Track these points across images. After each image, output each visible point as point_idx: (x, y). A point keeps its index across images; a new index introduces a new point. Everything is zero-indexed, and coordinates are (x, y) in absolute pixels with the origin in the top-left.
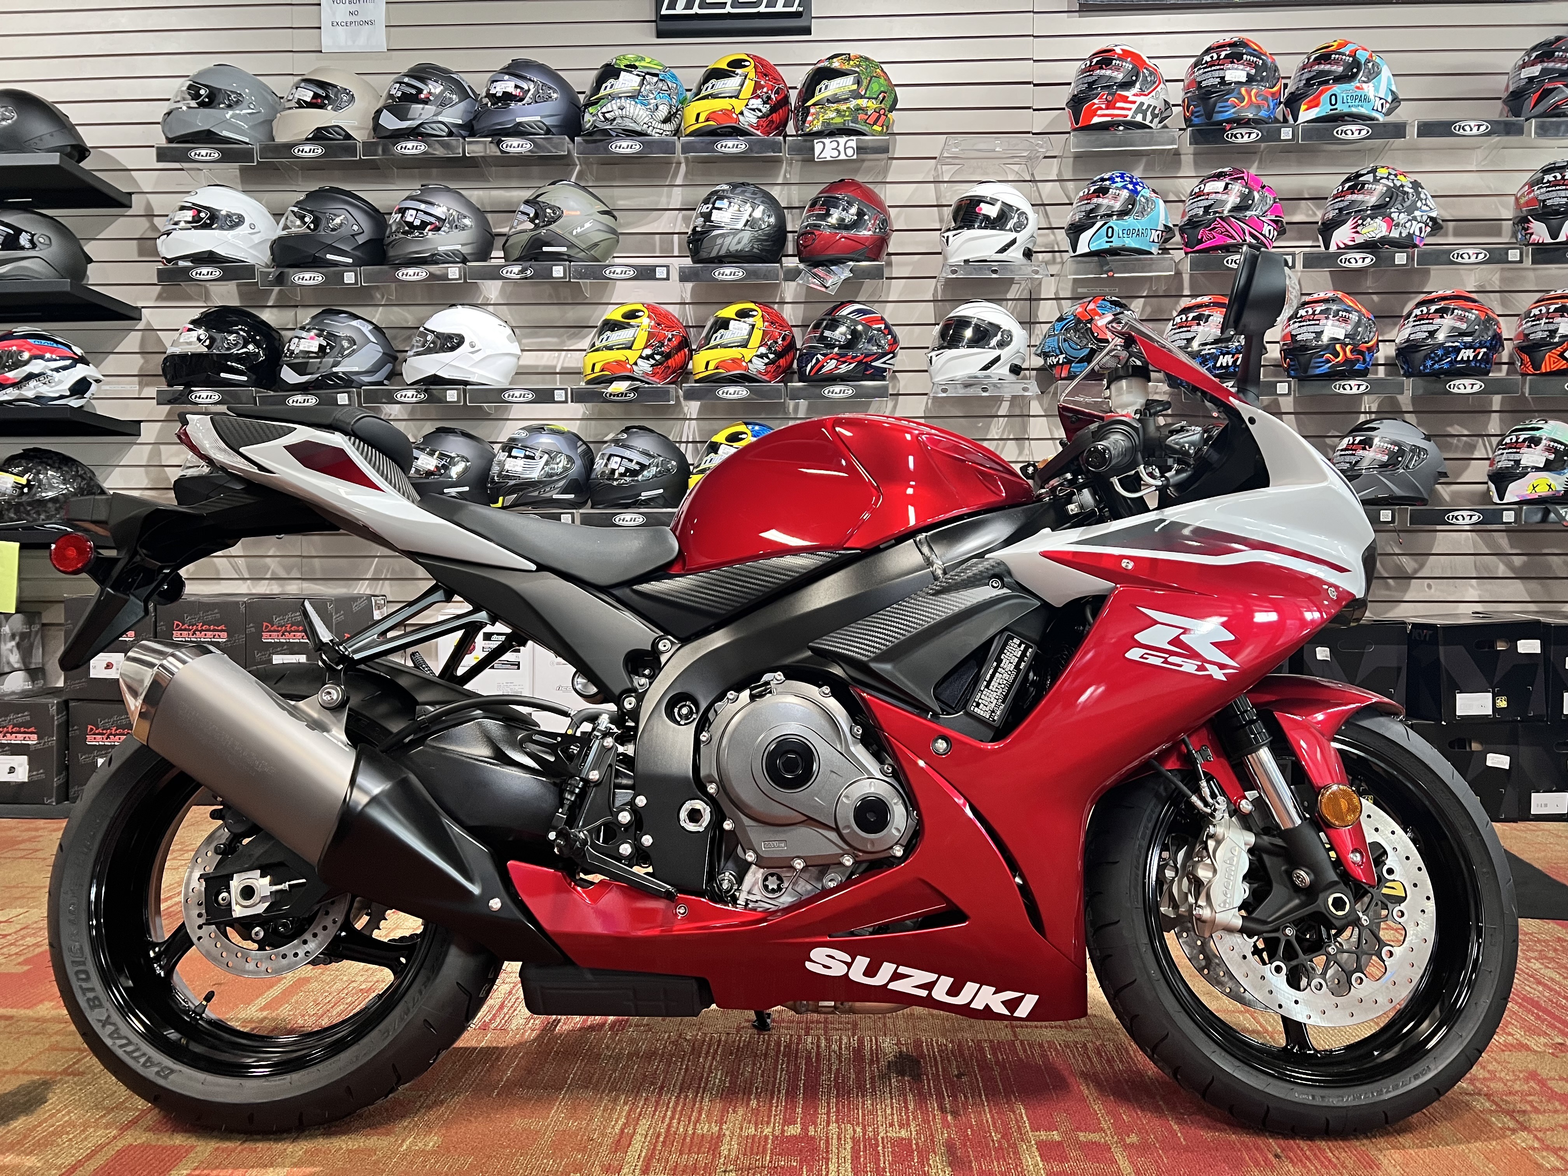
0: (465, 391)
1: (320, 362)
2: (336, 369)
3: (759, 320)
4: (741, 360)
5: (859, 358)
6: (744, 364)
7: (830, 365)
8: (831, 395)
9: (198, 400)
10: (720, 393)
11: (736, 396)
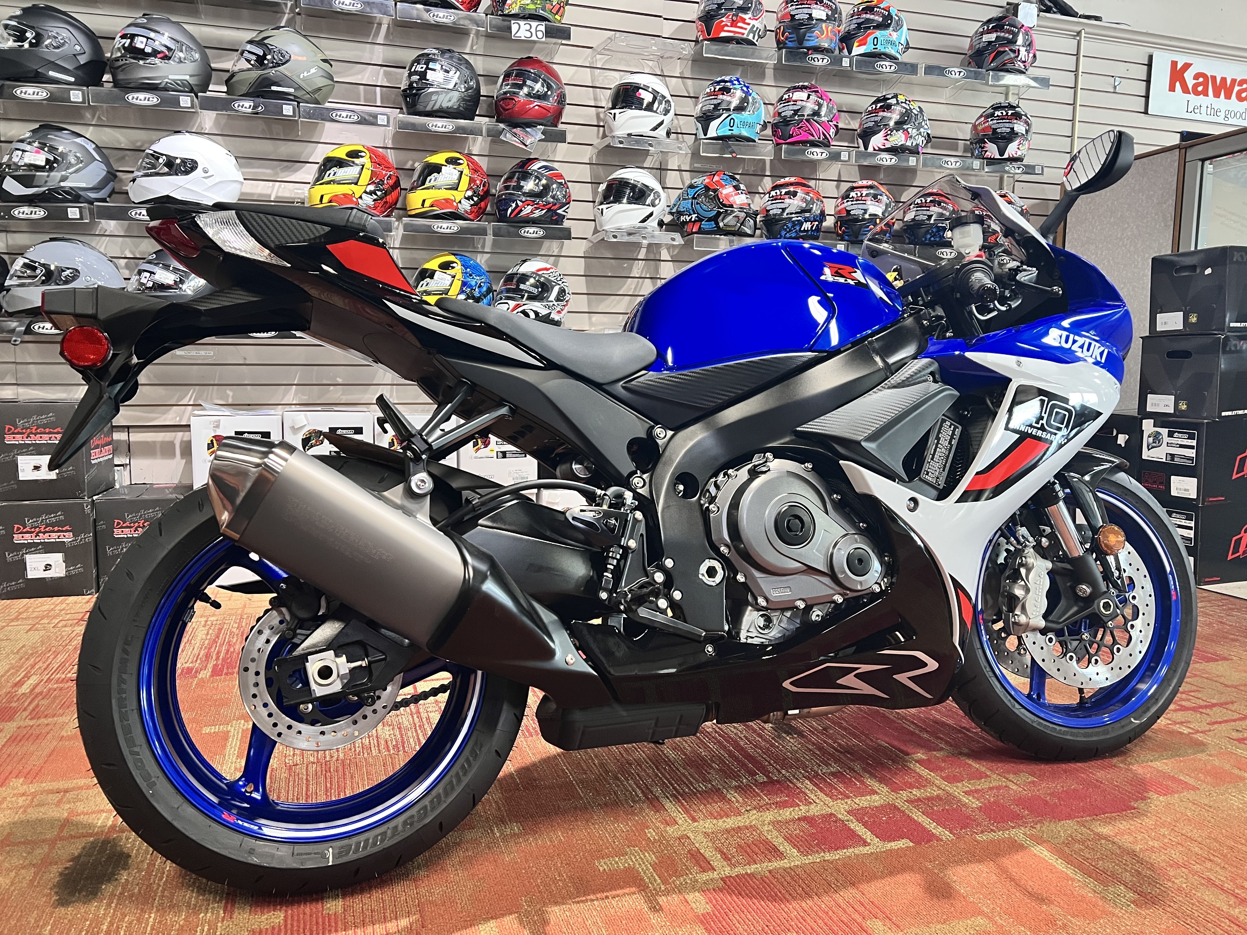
1: (48, 176)
2: (62, 184)
3: (465, 167)
4: (452, 201)
5: (549, 206)
6: (455, 204)
7: (527, 210)
8: (526, 234)
10: (435, 227)
11: (448, 231)
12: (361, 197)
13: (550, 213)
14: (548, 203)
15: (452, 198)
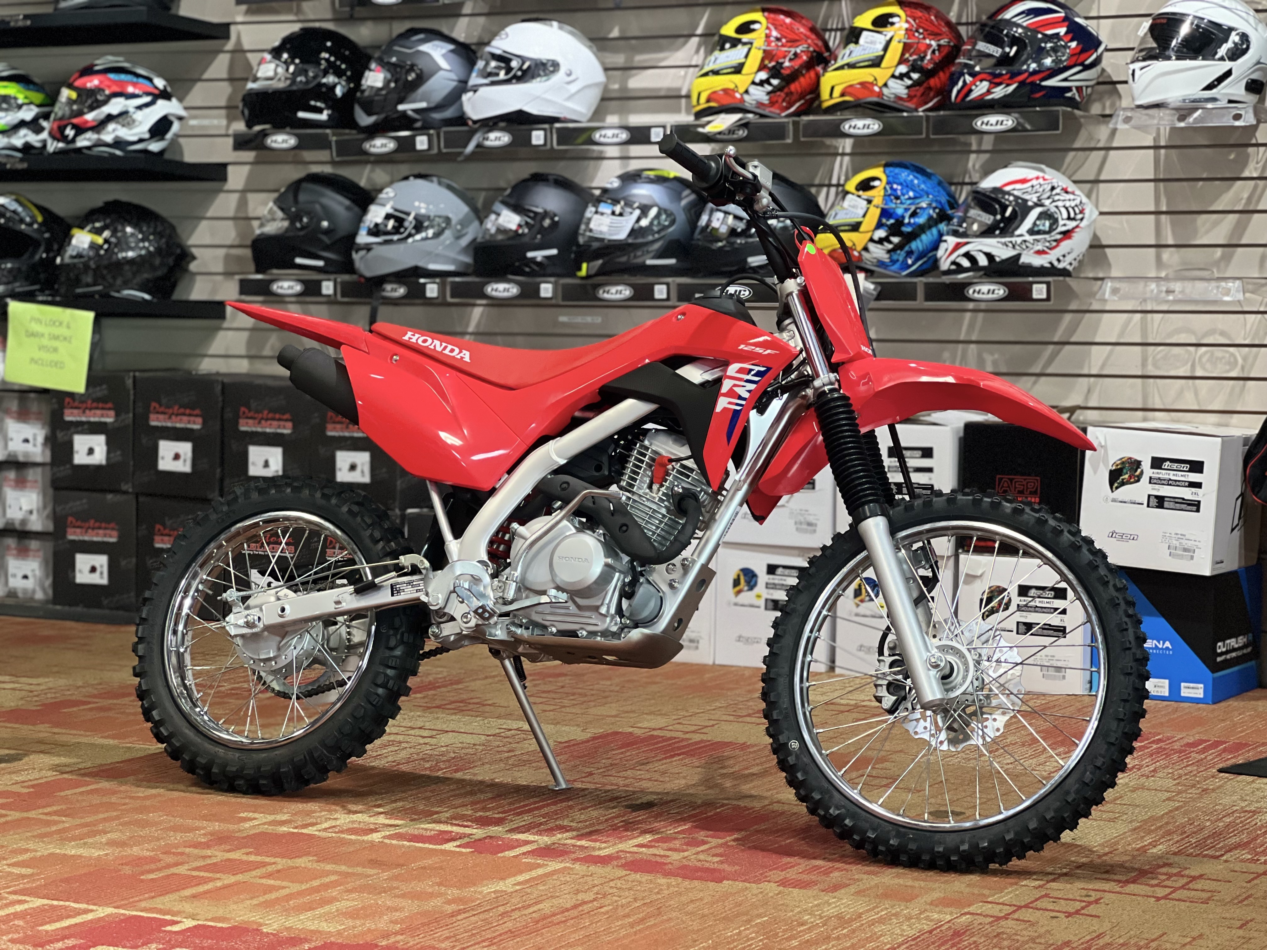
0: (551, 129)
1: (385, 100)
2: (401, 107)
3: (900, 29)
4: (872, 84)
5: (1021, 78)
6: (876, 89)
7: (980, 88)
8: (985, 128)
9: (274, 145)
10: (846, 127)
11: (866, 131)
12: (747, 92)
13: (1027, 88)
14: (1020, 73)
15: (871, 79)
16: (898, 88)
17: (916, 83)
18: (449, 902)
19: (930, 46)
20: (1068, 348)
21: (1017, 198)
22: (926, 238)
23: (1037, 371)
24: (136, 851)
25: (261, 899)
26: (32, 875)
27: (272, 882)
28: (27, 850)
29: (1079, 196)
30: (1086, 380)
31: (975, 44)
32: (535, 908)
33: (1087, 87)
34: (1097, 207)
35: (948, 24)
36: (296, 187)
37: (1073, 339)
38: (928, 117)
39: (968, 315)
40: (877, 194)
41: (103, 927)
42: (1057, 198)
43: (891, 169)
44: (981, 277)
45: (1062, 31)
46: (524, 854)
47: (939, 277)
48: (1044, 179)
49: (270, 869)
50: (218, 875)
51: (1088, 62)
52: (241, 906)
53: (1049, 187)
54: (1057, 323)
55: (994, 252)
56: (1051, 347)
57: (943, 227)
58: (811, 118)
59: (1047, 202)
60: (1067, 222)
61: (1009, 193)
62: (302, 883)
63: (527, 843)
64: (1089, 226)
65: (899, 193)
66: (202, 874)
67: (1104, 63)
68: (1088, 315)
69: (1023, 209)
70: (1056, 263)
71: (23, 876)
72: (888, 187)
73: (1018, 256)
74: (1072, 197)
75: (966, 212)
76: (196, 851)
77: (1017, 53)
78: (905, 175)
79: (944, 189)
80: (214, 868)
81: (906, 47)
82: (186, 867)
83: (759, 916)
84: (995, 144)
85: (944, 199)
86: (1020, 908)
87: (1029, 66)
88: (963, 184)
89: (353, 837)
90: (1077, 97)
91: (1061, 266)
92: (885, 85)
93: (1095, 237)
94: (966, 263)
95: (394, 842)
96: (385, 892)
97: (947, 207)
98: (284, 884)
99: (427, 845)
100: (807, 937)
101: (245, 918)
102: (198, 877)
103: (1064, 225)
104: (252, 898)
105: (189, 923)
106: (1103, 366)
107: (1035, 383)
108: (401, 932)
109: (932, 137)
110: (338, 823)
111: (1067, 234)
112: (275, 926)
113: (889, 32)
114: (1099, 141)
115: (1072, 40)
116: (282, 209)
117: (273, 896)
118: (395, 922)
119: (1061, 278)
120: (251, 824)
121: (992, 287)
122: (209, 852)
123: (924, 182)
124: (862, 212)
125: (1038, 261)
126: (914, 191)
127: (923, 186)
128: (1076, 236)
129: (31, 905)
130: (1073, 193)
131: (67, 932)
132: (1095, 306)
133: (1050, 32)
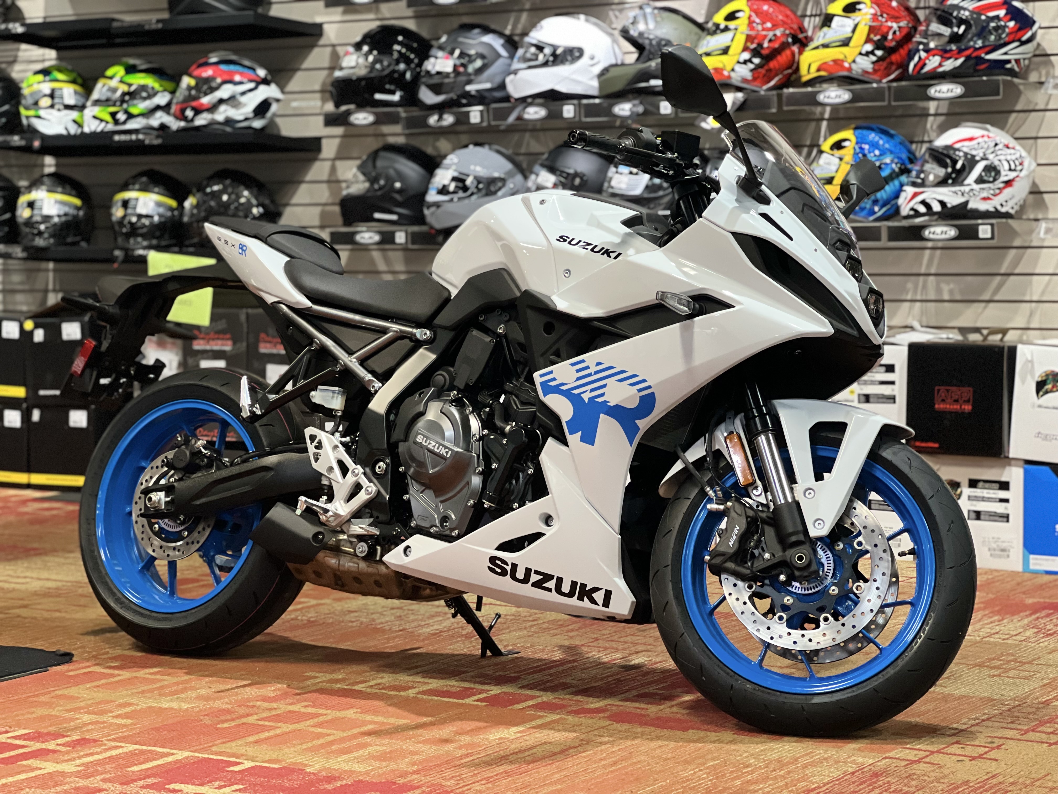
0: (580, 104)
1: (454, 82)
2: (468, 88)
3: (866, 14)
4: (843, 61)
5: (968, 53)
6: (846, 65)
7: (933, 62)
8: (938, 95)
9: (357, 122)
10: (821, 98)
11: (838, 101)
12: (733, 70)
13: (972, 62)
14: (967, 48)
15: (841, 57)
16: (866, 64)
17: (880, 59)
18: (460, 748)
19: (890, 28)
20: (1012, 278)
21: (966, 154)
22: (889, 189)
23: (986, 297)
24: (218, 704)
25: (310, 745)
26: (131, 724)
27: (319, 730)
28: (130, 704)
29: (1019, 151)
30: (1028, 305)
31: (928, 26)
32: (531, 752)
33: (1024, 59)
34: (1036, 159)
35: (908, 9)
36: (374, 156)
37: (1017, 271)
38: (889, 88)
39: (927, 252)
40: (848, 153)
41: (178, 768)
42: (999, 153)
43: (859, 131)
44: (936, 220)
45: (1002, 13)
46: (529, 707)
47: (899, 221)
48: (989, 137)
49: (321, 719)
50: (279, 724)
51: (1025, 38)
52: (292, 749)
53: (993, 144)
54: (1003, 257)
55: (945, 199)
56: (998, 278)
57: (904, 178)
58: (791, 90)
59: (991, 157)
60: (1010, 173)
61: (958, 150)
62: (344, 731)
63: (533, 697)
64: (1028, 176)
65: (866, 152)
66: (267, 723)
67: (1038, 38)
68: (1029, 251)
69: (971, 162)
70: (999, 208)
71: (124, 726)
72: (857, 147)
73: (967, 203)
74: (1012, 151)
75: (922, 166)
76: (265, 705)
77: (965, 31)
78: (873, 136)
79: (905, 147)
80: (278, 718)
81: (872, 30)
82: (255, 717)
83: (713, 759)
84: (949, 109)
85: (904, 156)
86: (932, 753)
87: (975, 43)
88: (923, 142)
89: (393, 693)
90: (1016, 68)
91: (1003, 210)
92: (854, 61)
93: (1034, 184)
94: (922, 209)
95: (425, 697)
96: (410, 739)
97: (907, 161)
98: (328, 732)
99: (451, 700)
100: (749, 777)
101: (294, 760)
102: (263, 725)
103: (1005, 175)
104: (301, 744)
105: (248, 764)
106: (1043, 293)
107: (985, 308)
108: (417, 772)
109: (893, 103)
110: (383, 681)
111: (1008, 183)
112: (317, 767)
113: (857, 17)
114: (1036, 104)
115: (1011, 20)
116: (364, 174)
117: (320, 741)
118: (414, 764)
119: (1004, 220)
120: (313, 681)
121: (945, 229)
122: (275, 705)
123: (888, 142)
124: (834, 168)
125: (983, 206)
126: (879, 149)
127: (887, 146)
128: (1016, 184)
129: (125, 750)
130: (1014, 148)
131: (149, 772)
132: (1035, 244)
133: (991, 14)
